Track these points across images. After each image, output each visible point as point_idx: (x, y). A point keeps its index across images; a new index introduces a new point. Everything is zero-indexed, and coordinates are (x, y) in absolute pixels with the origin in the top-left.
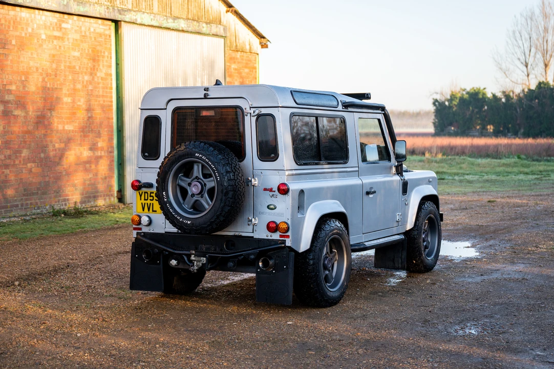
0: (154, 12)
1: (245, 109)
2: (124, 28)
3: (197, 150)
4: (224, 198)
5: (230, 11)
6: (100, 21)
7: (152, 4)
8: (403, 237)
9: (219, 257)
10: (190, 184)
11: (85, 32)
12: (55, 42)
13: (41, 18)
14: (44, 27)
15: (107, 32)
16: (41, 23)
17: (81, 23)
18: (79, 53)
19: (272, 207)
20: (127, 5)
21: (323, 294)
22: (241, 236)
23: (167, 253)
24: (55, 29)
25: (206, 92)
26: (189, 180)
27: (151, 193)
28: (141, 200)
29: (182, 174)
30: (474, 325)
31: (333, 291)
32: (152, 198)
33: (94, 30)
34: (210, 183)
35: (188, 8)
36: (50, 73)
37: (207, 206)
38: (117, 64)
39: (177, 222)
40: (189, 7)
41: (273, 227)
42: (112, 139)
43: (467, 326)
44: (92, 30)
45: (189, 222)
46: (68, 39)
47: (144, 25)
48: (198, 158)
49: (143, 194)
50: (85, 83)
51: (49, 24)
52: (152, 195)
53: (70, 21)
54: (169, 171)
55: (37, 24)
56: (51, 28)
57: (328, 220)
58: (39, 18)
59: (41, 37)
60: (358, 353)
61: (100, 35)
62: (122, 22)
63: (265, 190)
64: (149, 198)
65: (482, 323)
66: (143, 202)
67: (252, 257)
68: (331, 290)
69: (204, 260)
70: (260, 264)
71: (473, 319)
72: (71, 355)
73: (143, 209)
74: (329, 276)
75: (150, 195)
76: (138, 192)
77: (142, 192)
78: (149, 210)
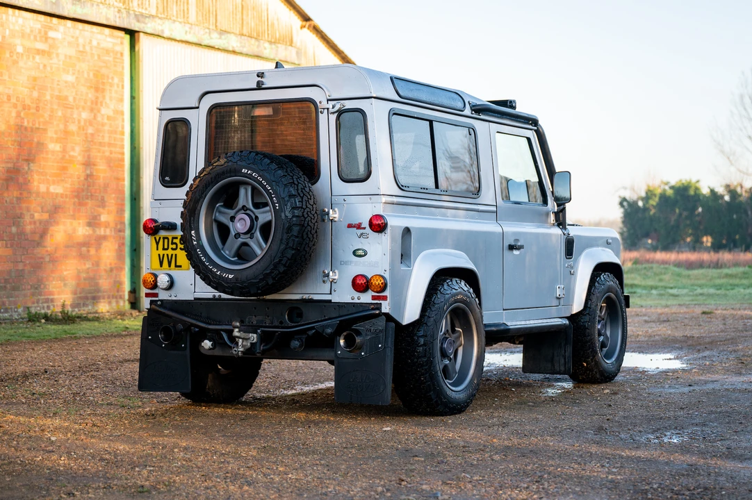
0: (190, 22)
1: (320, 102)
2: (143, 41)
3: (244, 163)
4: (285, 236)
5: (307, 26)
6: (107, 30)
7: (188, 9)
8: (567, 322)
9: (277, 332)
10: (232, 219)
11: (84, 46)
12: (38, 58)
13: (17, 22)
14: (21, 35)
15: (118, 48)
16: (17, 28)
17: (78, 32)
18: (74, 77)
19: (360, 252)
20: (149, 9)
21: (440, 393)
22: (311, 301)
23: (197, 330)
24: (38, 39)
25: (260, 79)
26: (231, 212)
27: (173, 238)
28: (157, 249)
29: (222, 204)
30: (677, 434)
31: (456, 392)
32: (174, 246)
33: (98, 43)
34: (265, 216)
35: (242, 19)
36: (29, 106)
37: (258, 251)
38: (132, 98)
39: (213, 277)
40: (244, 17)
41: (361, 284)
42: (122, 211)
43: (665, 435)
44: (94, 43)
45: (231, 276)
46: (58, 55)
47: (175, 40)
48: (245, 175)
49: (161, 240)
50: (82, 123)
51: (28, 31)
52: (175, 241)
53: (61, 28)
54: (201, 197)
55: (10, 30)
56: (32, 37)
57: (448, 279)
58: (14, 21)
59: (15, 50)
60: (493, 460)
61: (107, 51)
62: (141, 34)
63: (350, 226)
64: (171, 246)
65: (690, 432)
66: (161, 252)
67: (329, 331)
68: (453, 389)
69: (254, 337)
70: (342, 342)
71: (676, 428)
72: (39, 459)
73: (161, 264)
74: (450, 367)
75: (172, 241)
76: (153, 237)
77: (160, 238)
78: (170, 265)
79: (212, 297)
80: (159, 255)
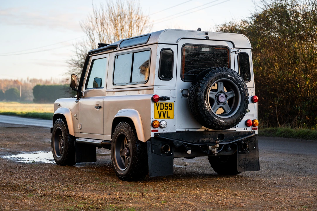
1: (231, 49)
3: (228, 73)
10: (216, 96)
19: (247, 111)
22: (228, 131)
25: (207, 35)
27: (166, 104)
28: (158, 109)
32: (166, 108)
39: (215, 121)
45: (223, 121)
48: (229, 78)
49: (160, 105)
52: (166, 105)
64: (165, 108)
66: (160, 110)
67: (243, 142)
73: (160, 117)
75: (165, 105)
76: (155, 104)
77: (159, 104)
78: (164, 116)
79: (184, 131)
80: (159, 112)
